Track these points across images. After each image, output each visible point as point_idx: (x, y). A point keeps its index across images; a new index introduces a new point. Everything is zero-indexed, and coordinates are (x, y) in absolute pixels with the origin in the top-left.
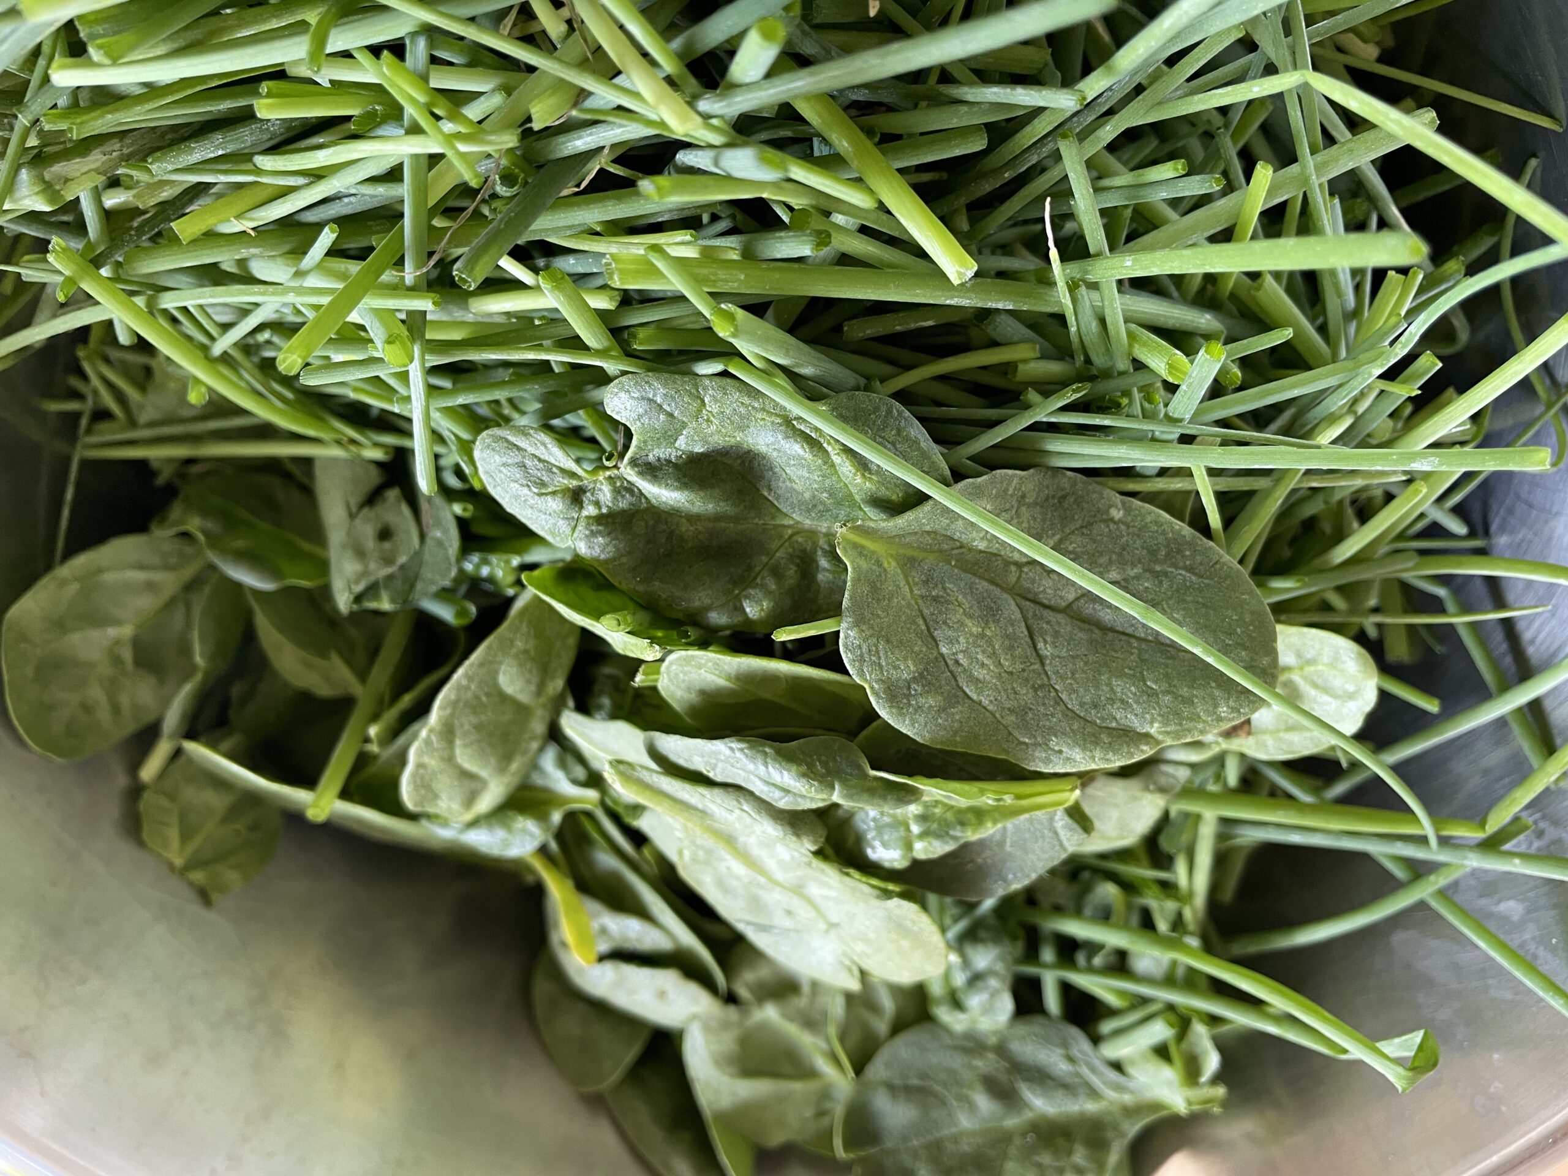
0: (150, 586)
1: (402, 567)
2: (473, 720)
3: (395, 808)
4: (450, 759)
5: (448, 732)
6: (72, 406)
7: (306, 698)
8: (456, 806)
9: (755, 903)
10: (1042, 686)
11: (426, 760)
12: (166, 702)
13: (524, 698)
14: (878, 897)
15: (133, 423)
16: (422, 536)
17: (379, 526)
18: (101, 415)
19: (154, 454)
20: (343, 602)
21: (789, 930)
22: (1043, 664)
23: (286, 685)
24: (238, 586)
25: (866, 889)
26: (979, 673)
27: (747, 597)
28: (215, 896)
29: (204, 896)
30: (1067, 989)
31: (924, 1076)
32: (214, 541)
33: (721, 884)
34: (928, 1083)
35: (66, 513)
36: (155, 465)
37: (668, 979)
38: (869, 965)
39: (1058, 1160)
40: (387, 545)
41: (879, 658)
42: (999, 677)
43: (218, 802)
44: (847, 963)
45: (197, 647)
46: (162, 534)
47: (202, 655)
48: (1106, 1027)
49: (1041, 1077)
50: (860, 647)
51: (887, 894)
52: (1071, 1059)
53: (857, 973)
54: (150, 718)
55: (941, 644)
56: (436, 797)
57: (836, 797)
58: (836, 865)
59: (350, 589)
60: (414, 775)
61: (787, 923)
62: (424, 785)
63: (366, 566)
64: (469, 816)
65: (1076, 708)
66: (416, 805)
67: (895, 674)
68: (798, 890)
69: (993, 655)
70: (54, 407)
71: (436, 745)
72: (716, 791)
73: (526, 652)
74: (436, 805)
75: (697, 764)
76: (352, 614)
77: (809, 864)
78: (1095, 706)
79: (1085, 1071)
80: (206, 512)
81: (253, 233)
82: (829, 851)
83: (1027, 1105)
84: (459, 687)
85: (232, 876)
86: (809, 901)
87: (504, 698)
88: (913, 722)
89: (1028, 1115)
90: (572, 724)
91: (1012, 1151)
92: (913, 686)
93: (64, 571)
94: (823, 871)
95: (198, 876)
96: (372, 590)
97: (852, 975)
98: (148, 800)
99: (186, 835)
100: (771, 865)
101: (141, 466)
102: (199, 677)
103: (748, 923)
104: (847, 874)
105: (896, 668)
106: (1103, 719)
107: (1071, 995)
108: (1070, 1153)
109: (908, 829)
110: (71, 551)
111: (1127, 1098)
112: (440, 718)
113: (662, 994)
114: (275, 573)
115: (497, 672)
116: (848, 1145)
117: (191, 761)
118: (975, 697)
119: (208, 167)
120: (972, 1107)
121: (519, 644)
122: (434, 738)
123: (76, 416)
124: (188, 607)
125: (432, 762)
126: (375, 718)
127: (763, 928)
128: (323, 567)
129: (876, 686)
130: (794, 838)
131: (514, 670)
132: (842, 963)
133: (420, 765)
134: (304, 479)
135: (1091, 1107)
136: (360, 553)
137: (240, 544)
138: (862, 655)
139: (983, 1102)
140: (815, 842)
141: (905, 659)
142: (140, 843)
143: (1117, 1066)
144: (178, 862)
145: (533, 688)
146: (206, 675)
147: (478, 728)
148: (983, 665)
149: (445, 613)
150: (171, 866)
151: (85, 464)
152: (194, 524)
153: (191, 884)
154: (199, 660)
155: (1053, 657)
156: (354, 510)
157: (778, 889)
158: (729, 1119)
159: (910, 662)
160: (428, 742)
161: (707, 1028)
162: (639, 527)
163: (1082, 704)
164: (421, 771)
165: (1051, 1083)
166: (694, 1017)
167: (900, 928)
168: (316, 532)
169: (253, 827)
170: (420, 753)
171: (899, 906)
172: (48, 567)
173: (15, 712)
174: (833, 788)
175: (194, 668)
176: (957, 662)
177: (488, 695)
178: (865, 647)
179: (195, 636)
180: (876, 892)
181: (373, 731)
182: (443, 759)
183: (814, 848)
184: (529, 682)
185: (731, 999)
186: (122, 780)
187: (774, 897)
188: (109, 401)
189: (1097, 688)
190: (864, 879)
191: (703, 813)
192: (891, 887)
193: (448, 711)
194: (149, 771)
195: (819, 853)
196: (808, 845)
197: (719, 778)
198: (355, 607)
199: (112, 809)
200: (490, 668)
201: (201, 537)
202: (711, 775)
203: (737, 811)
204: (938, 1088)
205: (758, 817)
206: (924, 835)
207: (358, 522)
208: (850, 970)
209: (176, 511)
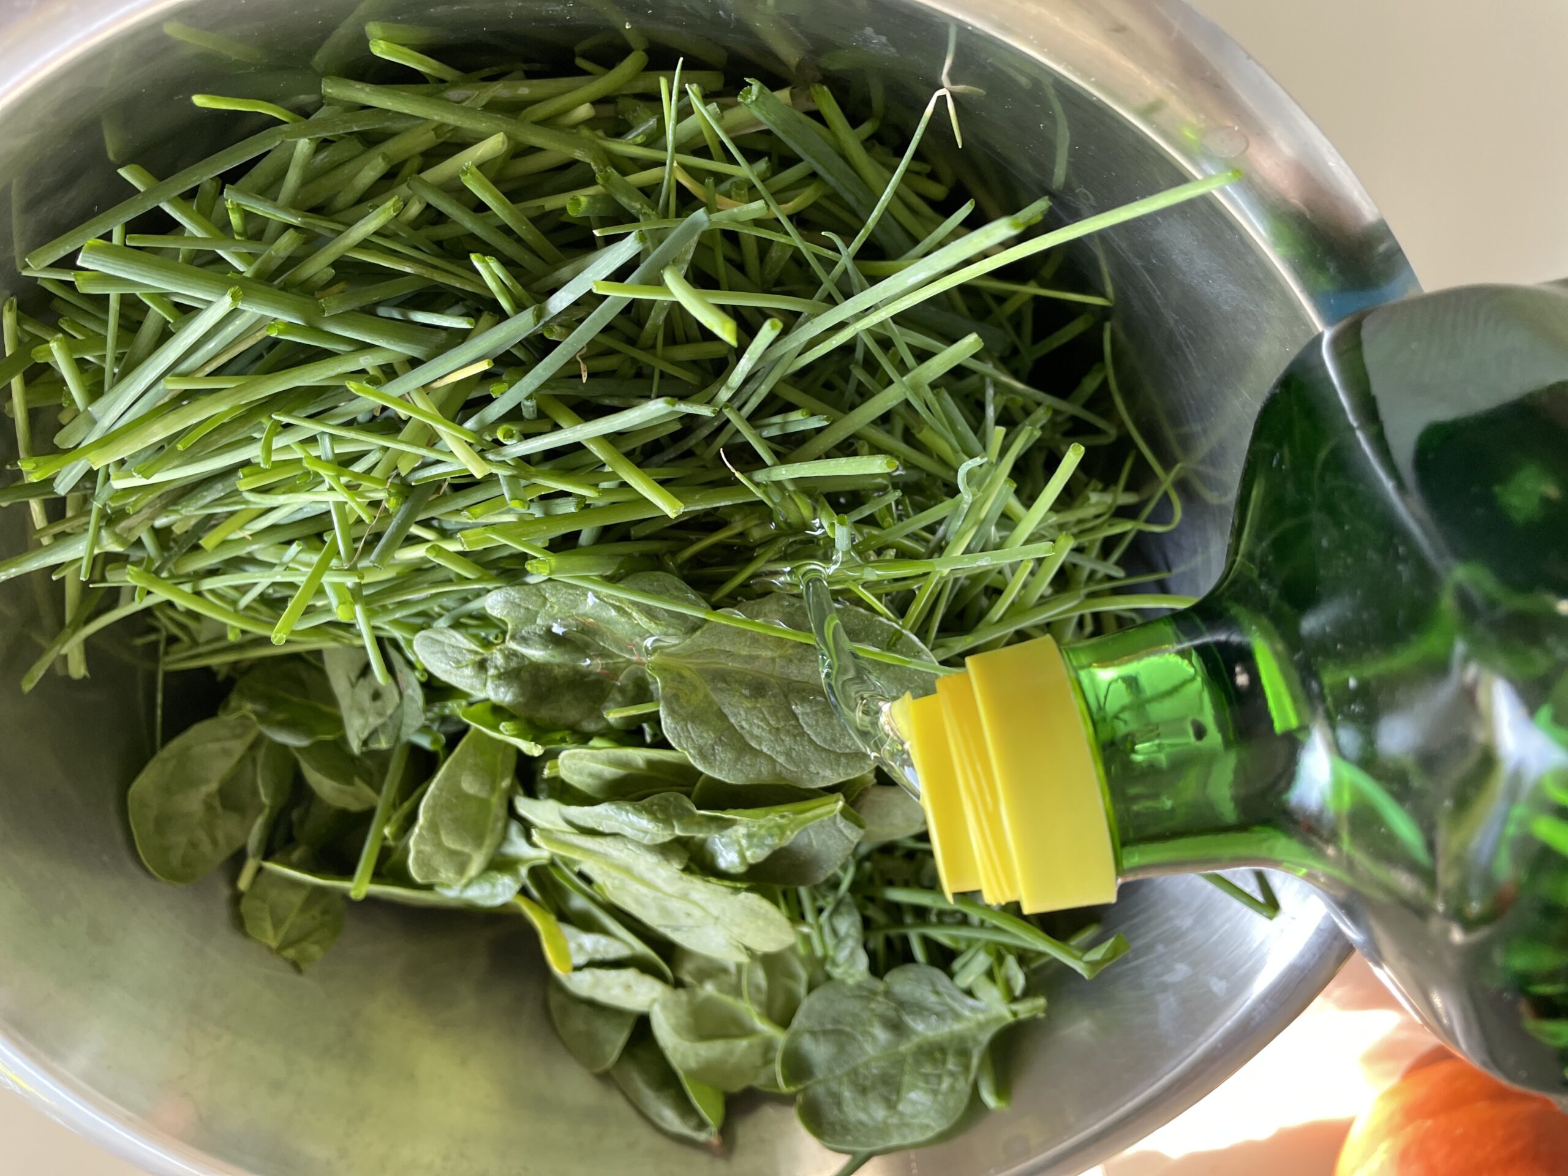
0: (226, 752)
1: (391, 717)
2: (449, 815)
3: (409, 883)
4: (439, 845)
5: (433, 827)
6: (152, 637)
7: (343, 815)
8: (451, 875)
9: (665, 912)
10: (798, 734)
11: (422, 847)
12: (248, 832)
13: (483, 794)
14: (732, 894)
15: (195, 643)
16: (401, 694)
17: (372, 691)
18: (172, 640)
19: (214, 661)
20: (355, 747)
21: (692, 927)
22: (797, 719)
23: (329, 807)
24: (284, 747)
25: (724, 889)
26: (756, 731)
27: (605, 708)
28: (304, 966)
29: (296, 966)
30: (927, 942)
31: (836, 1021)
32: (262, 718)
33: (637, 901)
34: (840, 1027)
35: (159, 712)
36: (215, 668)
37: (629, 975)
38: (749, 944)
39: (936, 1069)
40: (379, 703)
41: (690, 733)
42: (770, 732)
43: (297, 898)
44: (736, 944)
45: (262, 791)
46: (227, 718)
47: (266, 796)
48: (956, 965)
49: (919, 1009)
50: (675, 728)
51: (737, 890)
52: (937, 993)
53: (743, 949)
54: (237, 845)
55: (730, 717)
56: (436, 872)
57: (678, 832)
58: (699, 876)
59: (358, 737)
60: (416, 859)
61: (690, 922)
62: (424, 863)
63: (367, 720)
64: (464, 881)
65: (822, 745)
66: (423, 879)
67: (701, 742)
68: (684, 897)
69: (764, 719)
70: (139, 642)
71: (427, 837)
72: (609, 839)
73: (476, 765)
74: (438, 876)
75: (590, 823)
76: (362, 753)
77: (681, 879)
78: (834, 741)
79: (949, 1000)
80: (254, 699)
81: (250, 538)
82: (694, 867)
83: (915, 1032)
84: (434, 796)
85: (314, 950)
86: (695, 903)
87: (467, 797)
88: (721, 770)
89: (915, 1040)
90: (525, 806)
91: (907, 1068)
92: (716, 747)
93: (163, 754)
94: (692, 882)
95: (290, 953)
96: (374, 733)
97: (741, 952)
98: (245, 906)
99: (277, 924)
100: (660, 883)
101: (207, 670)
102: (267, 811)
103: (666, 926)
104: (708, 881)
105: (702, 737)
106: (840, 748)
107: (929, 944)
108: (944, 1062)
109: (740, 845)
110: (168, 738)
111: (981, 1017)
112: (425, 819)
113: (628, 987)
114: (309, 732)
115: (460, 782)
116: (788, 1081)
117: (271, 874)
118: (757, 747)
119: (216, 503)
120: (874, 1038)
121: (470, 761)
122: (424, 833)
123: (155, 645)
124: (254, 761)
125: (428, 849)
126: (388, 820)
127: (677, 929)
128: (338, 723)
129: (692, 751)
130: (665, 862)
131: (470, 778)
132: (731, 944)
133: (418, 852)
134: (318, 664)
135: (957, 1027)
136: (362, 712)
137: (280, 717)
138: (678, 733)
139: (881, 1034)
140: (681, 863)
141: (707, 731)
142: (246, 935)
143: (969, 993)
144: (274, 944)
145: (488, 787)
146: (272, 808)
147: (455, 820)
148: (759, 727)
149: (425, 742)
150: (269, 948)
151: (167, 674)
152: (248, 707)
153: (286, 959)
154: (265, 800)
155: (803, 714)
156: (354, 679)
157: (674, 899)
158: (696, 1075)
159: (711, 733)
160: (420, 835)
161: (664, 1007)
162: (525, 675)
163: (825, 741)
164: (420, 855)
165: (926, 1013)
166: (654, 1001)
167: (754, 913)
168: (331, 698)
169: (325, 912)
170: (417, 843)
171: (747, 898)
172: (153, 753)
173: (145, 857)
174: (673, 827)
175: (260, 808)
176: (742, 728)
177: (456, 798)
178: (678, 728)
179: (260, 782)
180: (730, 890)
181: (387, 831)
182: (434, 845)
183: (680, 867)
184: (483, 784)
185: (678, 984)
186: (225, 892)
187: (675, 905)
188: (176, 631)
189: (833, 729)
190: (720, 883)
191: (605, 856)
192: (739, 885)
193: (431, 814)
194: (243, 883)
195: (687, 870)
196: (676, 866)
197: (607, 831)
198: (364, 749)
199: (222, 912)
200: (452, 780)
201: (253, 717)
202: (601, 829)
203: (626, 851)
204: (848, 1029)
205: (638, 852)
206: (750, 846)
207: (357, 689)
208: (738, 948)
209: (234, 700)
